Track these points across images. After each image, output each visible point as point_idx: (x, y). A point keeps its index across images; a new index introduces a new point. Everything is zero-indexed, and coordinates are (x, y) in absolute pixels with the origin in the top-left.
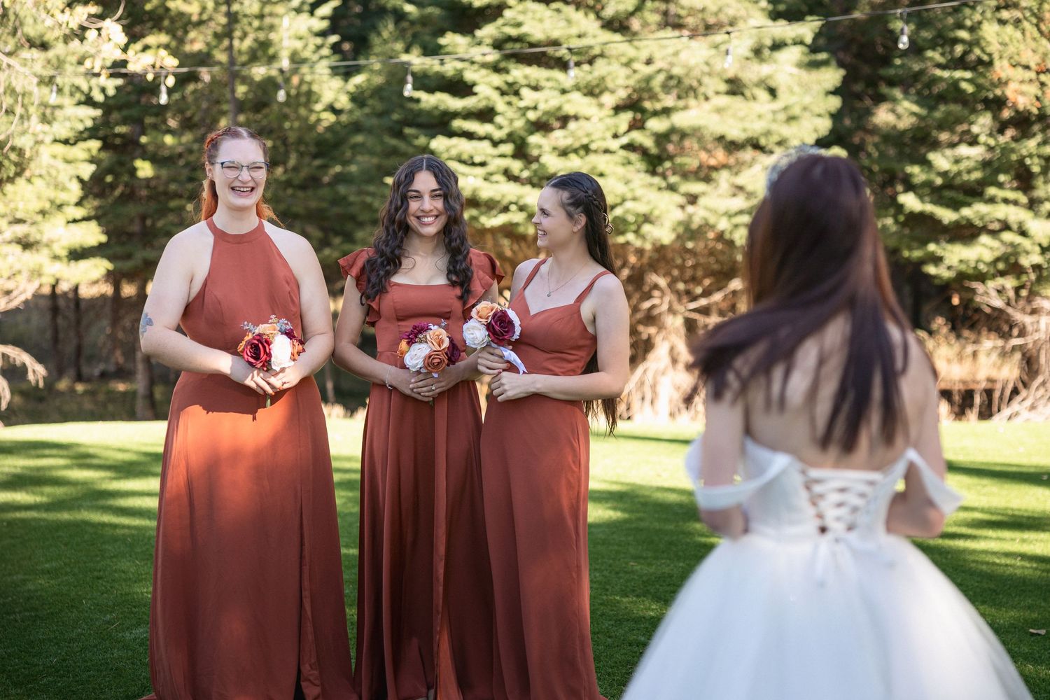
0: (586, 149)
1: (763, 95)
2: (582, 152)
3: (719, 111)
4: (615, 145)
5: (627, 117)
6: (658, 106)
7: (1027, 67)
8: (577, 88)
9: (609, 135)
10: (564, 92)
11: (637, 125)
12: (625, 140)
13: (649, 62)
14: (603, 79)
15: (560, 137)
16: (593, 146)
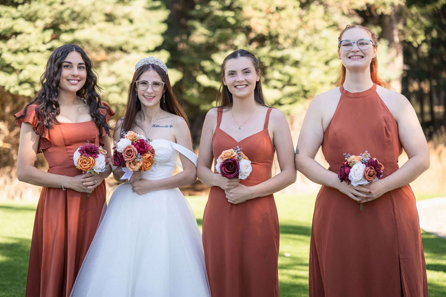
0: (27, 50)
1: (125, 22)
2: (25, 51)
3: (101, 30)
4: (43, 48)
5: (50, 33)
6: (68, 27)
7: (261, 10)
8: (22, 17)
9: (40, 42)
10: (14, 19)
11: (56, 38)
12: (49, 46)
13: (62, 3)
14: (36, 12)
15: (12, 43)
16: (30, 49)
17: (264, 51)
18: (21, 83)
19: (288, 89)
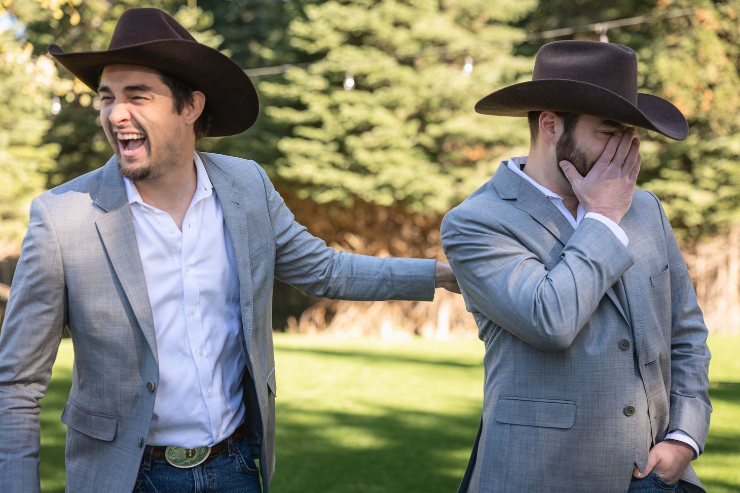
7: (686, 87)
8: (380, 104)
9: (403, 136)
10: (370, 107)
11: (422, 130)
12: (415, 141)
13: (430, 87)
17: (692, 140)
18: (379, 188)
19: (725, 192)
